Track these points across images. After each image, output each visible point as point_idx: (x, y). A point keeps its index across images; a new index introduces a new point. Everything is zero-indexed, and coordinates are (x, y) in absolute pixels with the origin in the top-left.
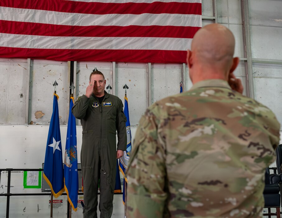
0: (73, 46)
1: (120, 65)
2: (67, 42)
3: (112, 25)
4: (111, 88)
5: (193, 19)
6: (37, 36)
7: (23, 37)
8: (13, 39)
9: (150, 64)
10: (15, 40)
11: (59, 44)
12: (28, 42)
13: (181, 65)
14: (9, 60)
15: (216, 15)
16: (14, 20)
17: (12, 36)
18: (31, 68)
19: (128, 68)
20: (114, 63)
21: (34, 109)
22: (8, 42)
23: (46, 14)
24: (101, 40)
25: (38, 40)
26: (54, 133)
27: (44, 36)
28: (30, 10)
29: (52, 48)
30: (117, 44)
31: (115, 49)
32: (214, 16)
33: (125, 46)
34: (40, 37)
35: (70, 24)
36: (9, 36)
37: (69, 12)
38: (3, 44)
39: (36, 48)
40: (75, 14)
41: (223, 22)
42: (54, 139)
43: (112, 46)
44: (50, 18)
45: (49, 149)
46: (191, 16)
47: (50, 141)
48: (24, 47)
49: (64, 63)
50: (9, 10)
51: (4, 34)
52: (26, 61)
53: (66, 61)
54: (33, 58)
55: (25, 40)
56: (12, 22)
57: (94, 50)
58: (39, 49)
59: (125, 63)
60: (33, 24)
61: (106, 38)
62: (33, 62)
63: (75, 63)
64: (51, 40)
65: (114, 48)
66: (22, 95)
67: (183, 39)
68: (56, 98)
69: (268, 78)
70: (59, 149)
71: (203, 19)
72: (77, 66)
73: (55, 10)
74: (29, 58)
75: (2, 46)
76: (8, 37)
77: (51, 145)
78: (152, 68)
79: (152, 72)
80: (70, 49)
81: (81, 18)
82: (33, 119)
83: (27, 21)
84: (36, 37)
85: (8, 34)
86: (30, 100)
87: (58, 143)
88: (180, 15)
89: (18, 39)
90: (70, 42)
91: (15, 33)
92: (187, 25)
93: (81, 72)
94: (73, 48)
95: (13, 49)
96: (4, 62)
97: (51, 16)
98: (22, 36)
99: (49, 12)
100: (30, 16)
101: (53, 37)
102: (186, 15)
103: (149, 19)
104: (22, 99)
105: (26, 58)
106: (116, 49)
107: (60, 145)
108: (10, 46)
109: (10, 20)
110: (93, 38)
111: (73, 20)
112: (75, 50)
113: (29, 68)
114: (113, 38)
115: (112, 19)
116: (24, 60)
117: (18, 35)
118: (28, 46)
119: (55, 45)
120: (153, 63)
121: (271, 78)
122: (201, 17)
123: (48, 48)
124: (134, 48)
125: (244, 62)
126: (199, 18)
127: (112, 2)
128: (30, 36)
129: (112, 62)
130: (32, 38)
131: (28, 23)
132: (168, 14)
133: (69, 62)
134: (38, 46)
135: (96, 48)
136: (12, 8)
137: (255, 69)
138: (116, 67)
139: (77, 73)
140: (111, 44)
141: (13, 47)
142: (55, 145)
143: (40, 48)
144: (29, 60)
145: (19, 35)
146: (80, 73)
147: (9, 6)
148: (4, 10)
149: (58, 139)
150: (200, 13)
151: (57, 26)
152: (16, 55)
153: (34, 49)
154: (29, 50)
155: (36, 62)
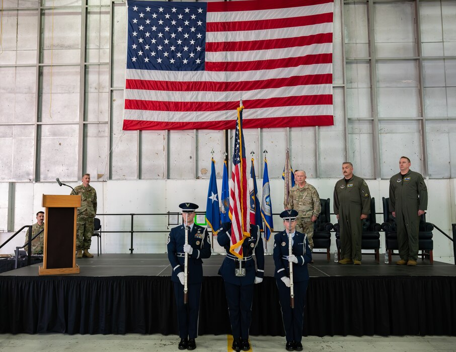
0: (227, 118)
1: (264, 130)
2: (223, 115)
3: (257, 99)
4: (254, 153)
5: (325, 87)
8: (183, 115)
9: (288, 128)
10: (184, 117)
11: (216, 117)
12: (193, 117)
13: (314, 127)
14: (181, 131)
15: (345, 82)
16: (183, 101)
17: (182, 113)
18: (197, 136)
19: (271, 132)
20: (259, 129)
21: (200, 168)
22: (179, 119)
23: (206, 93)
25: (201, 115)
26: (213, 188)
27: (205, 112)
28: (194, 92)
29: (211, 121)
30: (261, 114)
32: (344, 83)
33: (268, 115)
34: (202, 112)
35: (224, 101)
37: (223, 91)
40: (228, 92)
41: (353, 87)
42: (212, 193)
44: (209, 97)
45: (209, 200)
46: (323, 85)
47: (210, 195)
48: (191, 121)
49: (220, 131)
50: (179, 94)
51: (176, 112)
52: (193, 132)
53: (222, 129)
54: (197, 129)
55: (191, 115)
56: (181, 102)
60: (197, 103)
62: (198, 132)
63: (229, 130)
64: (210, 114)
65: (259, 117)
66: (191, 157)
67: (316, 105)
68: (213, 163)
69: (394, 133)
70: (216, 200)
71: (333, 87)
72: (230, 133)
73: (213, 91)
75: (175, 121)
76: (179, 114)
77: (210, 198)
78: (290, 131)
79: (290, 135)
80: (225, 120)
81: (233, 95)
82: (200, 174)
83: (192, 101)
84: (199, 113)
85: (179, 112)
86: (197, 161)
87: (216, 195)
88: (314, 85)
90: (225, 115)
91: (184, 111)
92: (320, 93)
94: (227, 120)
95: (183, 123)
96: (177, 133)
97: (210, 95)
98: (189, 112)
99: (208, 92)
100: (195, 96)
101: (212, 112)
102: (319, 85)
103: (287, 91)
104: (191, 160)
105: (192, 129)
107: (217, 197)
109: (180, 101)
111: (227, 97)
113: (195, 137)
114: (258, 109)
115: (257, 94)
116: (191, 131)
118: (194, 120)
119: (213, 118)
120: (290, 127)
121: (396, 133)
122: (332, 85)
123: (208, 120)
125: (371, 121)
126: (330, 87)
127: (257, 80)
128: (195, 112)
129: (257, 128)
130: (197, 113)
131: (193, 102)
132: (303, 86)
133: (225, 130)
134: (201, 120)
136: (181, 92)
137: (381, 126)
138: (261, 131)
139: (231, 139)
140: (257, 114)
141: (183, 121)
142: (213, 197)
143: (203, 121)
144: (195, 130)
145: (187, 112)
147: (179, 90)
148: (176, 93)
149: (216, 192)
150: (331, 82)
151: (215, 103)
152: (185, 128)
153: (198, 122)
154: (195, 123)
155: (200, 131)
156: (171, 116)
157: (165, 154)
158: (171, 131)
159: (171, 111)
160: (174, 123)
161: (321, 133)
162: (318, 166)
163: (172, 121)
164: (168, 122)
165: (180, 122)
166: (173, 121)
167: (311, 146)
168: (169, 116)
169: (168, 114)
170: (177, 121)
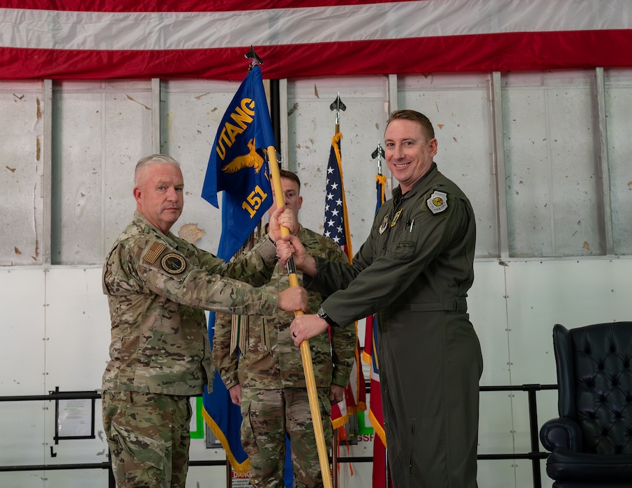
0: (274, 36)
1: (411, 82)
2: (257, 25)
6: (174, 14)
7: (136, 19)
8: (110, 25)
9: (497, 76)
10: (115, 29)
11: (237, 34)
12: (150, 33)
13: (590, 73)
14: (103, 85)
17: (107, 17)
18: (163, 104)
19: (435, 89)
20: (393, 78)
22: (98, 37)
24: (353, 13)
25: (178, 25)
27: (194, 13)
29: (216, 46)
30: (399, 23)
31: (394, 38)
33: (424, 28)
34: (182, 15)
36: (99, 19)
38: (84, 43)
39: (173, 48)
43: (385, 29)
48: (141, 48)
51: (84, 14)
52: (148, 87)
54: (165, 77)
55: (142, 27)
57: (334, 44)
58: (183, 51)
59: (426, 76)
61: (367, 6)
62: (167, 88)
63: (283, 83)
64: (214, 21)
65: (392, 35)
72: (289, 93)
74: (155, 76)
75: (81, 48)
76: (96, 22)
78: (504, 87)
79: (504, 97)
80: (268, 44)
84: (171, 17)
85: (95, 14)
89: (123, 24)
90: (267, 25)
91: (113, 10)
93: (300, 110)
94: (274, 43)
95: (111, 54)
96: (88, 90)
98: (133, 16)
101: (217, 15)
105: (146, 77)
106: (399, 37)
108: (103, 47)
110: (329, 10)
112: (282, 47)
113: (156, 105)
116: (142, 85)
117: (121, 15)
118: (151, 45)
119: (224, 37)
120: (506, 72)
123: (206, 46)
124: (449, 32)
128: (155, 15)
129: (387, 75)
130: (162, 19)
133: (266, 83)
134: (179, 42)
135: (340, 37)
138: (400, 88)
139: (289, 114)
140: (382, 24)
141: (109, 48)
143: (185, 48)
144: (155, 83)
145: (126, 14)
146: (297, 112)
152: (120, 72)
153: (166, 52)
154: (154, 54)
155: (175, 87)
156: (65, 30)
157: (41, 172)
158: (67, 86)
159: (64, 9)
160: (79, 52)
161: (614, 93)
162: (607, 209)
163: (68, 47)
164: (51, 52)
165: (99, 53)
166: (74, 45)
167: (581, 139)
168: (56, 30)
169: (55, 21)
170: (89, 46)
